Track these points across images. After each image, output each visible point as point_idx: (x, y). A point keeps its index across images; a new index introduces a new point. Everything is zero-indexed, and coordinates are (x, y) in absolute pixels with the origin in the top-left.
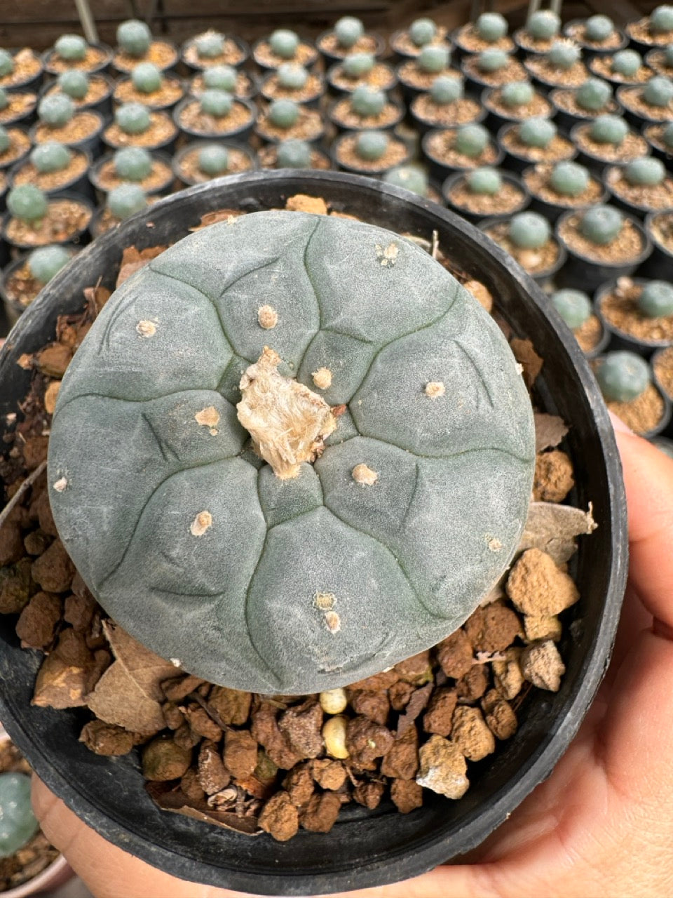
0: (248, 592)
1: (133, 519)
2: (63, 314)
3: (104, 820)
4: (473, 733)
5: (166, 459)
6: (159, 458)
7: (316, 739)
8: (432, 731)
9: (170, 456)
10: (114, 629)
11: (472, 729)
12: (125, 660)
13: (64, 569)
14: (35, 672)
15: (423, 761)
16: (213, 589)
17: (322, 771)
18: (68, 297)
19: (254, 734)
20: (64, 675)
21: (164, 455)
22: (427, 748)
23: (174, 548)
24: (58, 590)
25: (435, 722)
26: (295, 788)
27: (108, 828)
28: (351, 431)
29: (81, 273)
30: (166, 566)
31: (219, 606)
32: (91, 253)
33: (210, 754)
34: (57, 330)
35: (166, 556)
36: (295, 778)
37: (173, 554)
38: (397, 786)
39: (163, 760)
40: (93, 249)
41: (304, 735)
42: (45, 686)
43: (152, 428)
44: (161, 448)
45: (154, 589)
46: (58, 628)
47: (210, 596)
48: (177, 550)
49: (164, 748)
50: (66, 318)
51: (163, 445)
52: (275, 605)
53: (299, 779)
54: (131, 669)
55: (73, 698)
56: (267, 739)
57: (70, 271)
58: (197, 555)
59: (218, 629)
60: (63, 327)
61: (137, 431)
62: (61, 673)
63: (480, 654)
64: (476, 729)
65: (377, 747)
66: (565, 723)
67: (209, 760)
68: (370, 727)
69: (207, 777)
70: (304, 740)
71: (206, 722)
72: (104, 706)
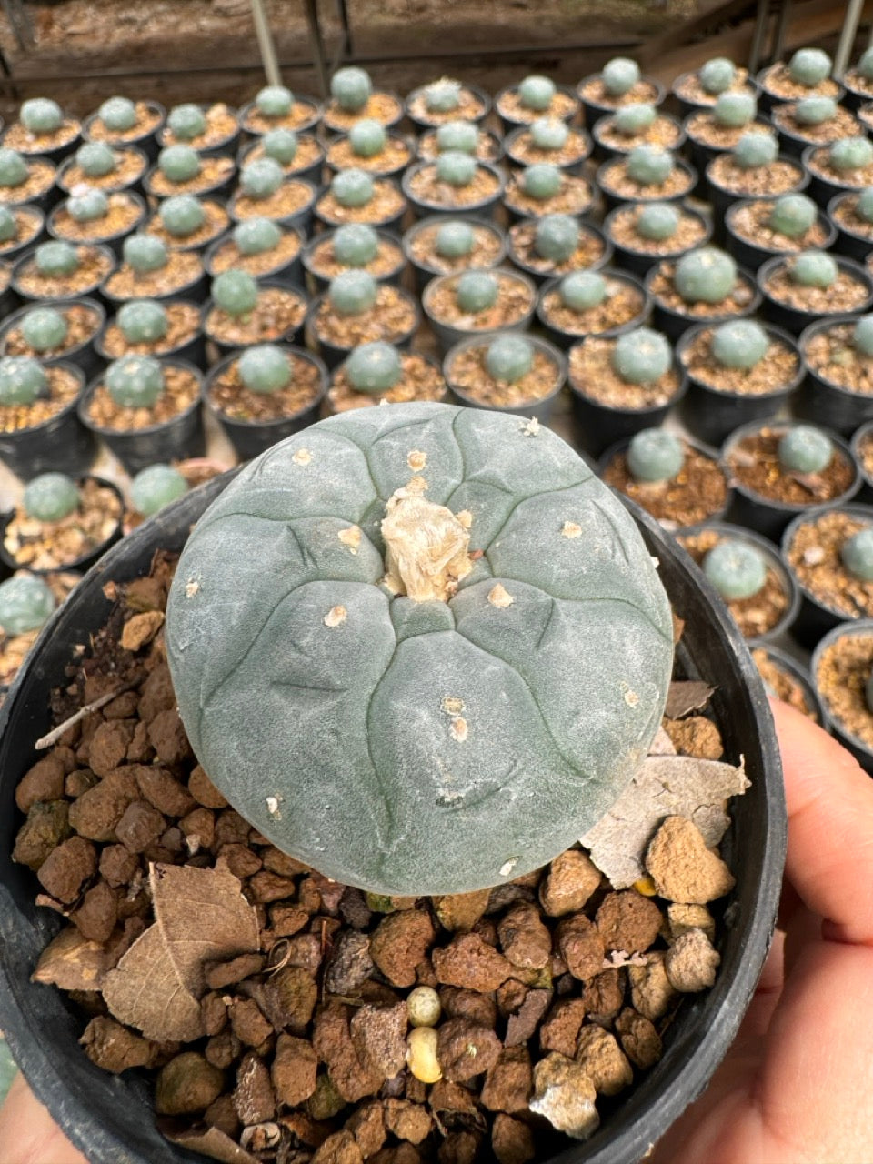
0: (372, 696)
1: (264, 614)
2: (161, 549)
3: (101, 1134)
4: (605, 1050)
5: (305, 564)
6: (299, 562)
7: (399, 1044)
8: (550, 1046)
9: (309, 561)
10: (161, 877)
11: (603, 1046)
12: (167, 924)
13: (112, 808)
14: (39, 950)
15: (538, 1082)
16: (339, 683)
17: (399, 1111)
18: (172, 531)
19: (315, 1043)
20: (79, 950)
21: (304, 559)
22: (545, 1065)
23: (305, 636)
24: (96, 837)
25: (555, 1034)
26: (363, 1125)
27: (105, 1146)
28: (486, 573)
29: (191, 508)
30: (294, 655)
31: (341, 703)
32: (207, 488)
33: (255, 1065)
34: (153, 562)
35: (295, 645)
36: (364, 1113)
37: (304, 643)
38: (500, 1127)
39: (188, 1076)
40: (210, 485)
41: (383, 1037)
42: (52, 960)
43: (295, 536)
44: (303, 553)
45: (275, 684)
46: (87, 885)
47: (334, 691)
48: (308, 639)
49: (191, 1060)
50: (164, 553)
51: (306, 552)
52: (400, 706)
53: (368, 1115)
54: (171, 939)
55: (86, 979)
56: (332, 1050)
57: (182, 503)
58: (327, 646)
59: (335, 732)
60: (158, 563)
61: (281, 538)
62: (74, 949)
63: (614, 954)
64: (609, 1046)
65: (479, 1054)
66: (720, 1016)
67: (251, 1074)
68: (470, 1027)
69: (246, 1098)
70: (382, 1044)
71: (256, 1016)
72: (123, 995)
